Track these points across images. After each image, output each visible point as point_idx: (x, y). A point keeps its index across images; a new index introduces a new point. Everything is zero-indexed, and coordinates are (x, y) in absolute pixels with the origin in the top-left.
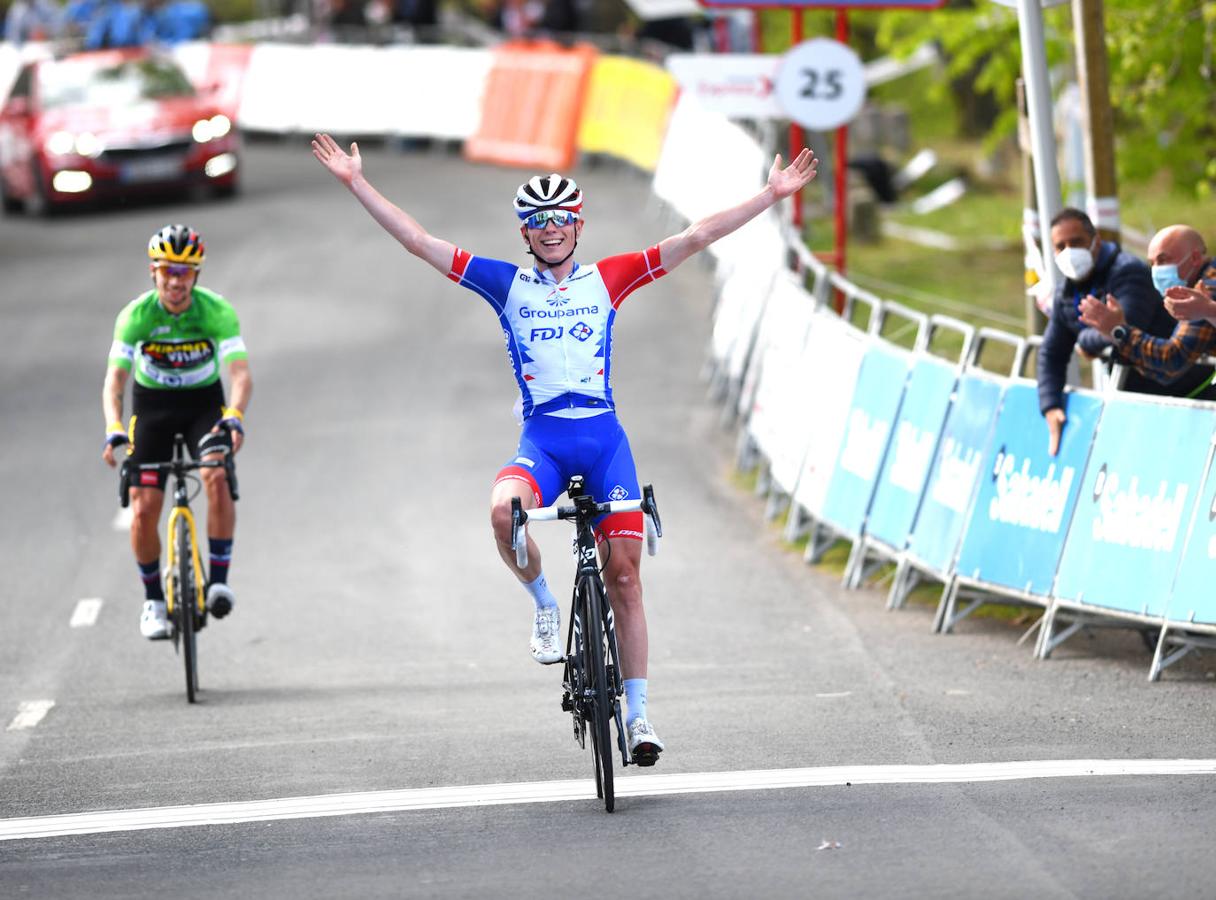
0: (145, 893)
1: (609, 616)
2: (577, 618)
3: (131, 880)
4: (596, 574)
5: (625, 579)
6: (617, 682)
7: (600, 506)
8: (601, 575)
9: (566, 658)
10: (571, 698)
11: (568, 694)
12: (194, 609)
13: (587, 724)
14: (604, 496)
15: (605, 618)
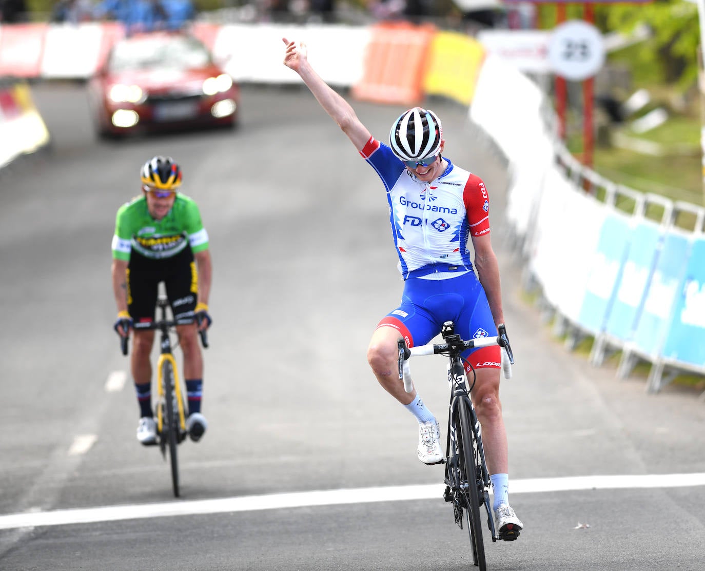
0: (153, 557)
1: (476, 426)
2: (452, 429)
3: (145, 548)
4: (465, 394)
5: (488, 400)
6: (486, 477)
7: (466, 343)
8: (470, 395)
9: (445, 460)
10: (451, 491)
11: (448, 489)
12: (177, 429)
13: (464, 510)
14: (470, 335)
15: (474, 427)
